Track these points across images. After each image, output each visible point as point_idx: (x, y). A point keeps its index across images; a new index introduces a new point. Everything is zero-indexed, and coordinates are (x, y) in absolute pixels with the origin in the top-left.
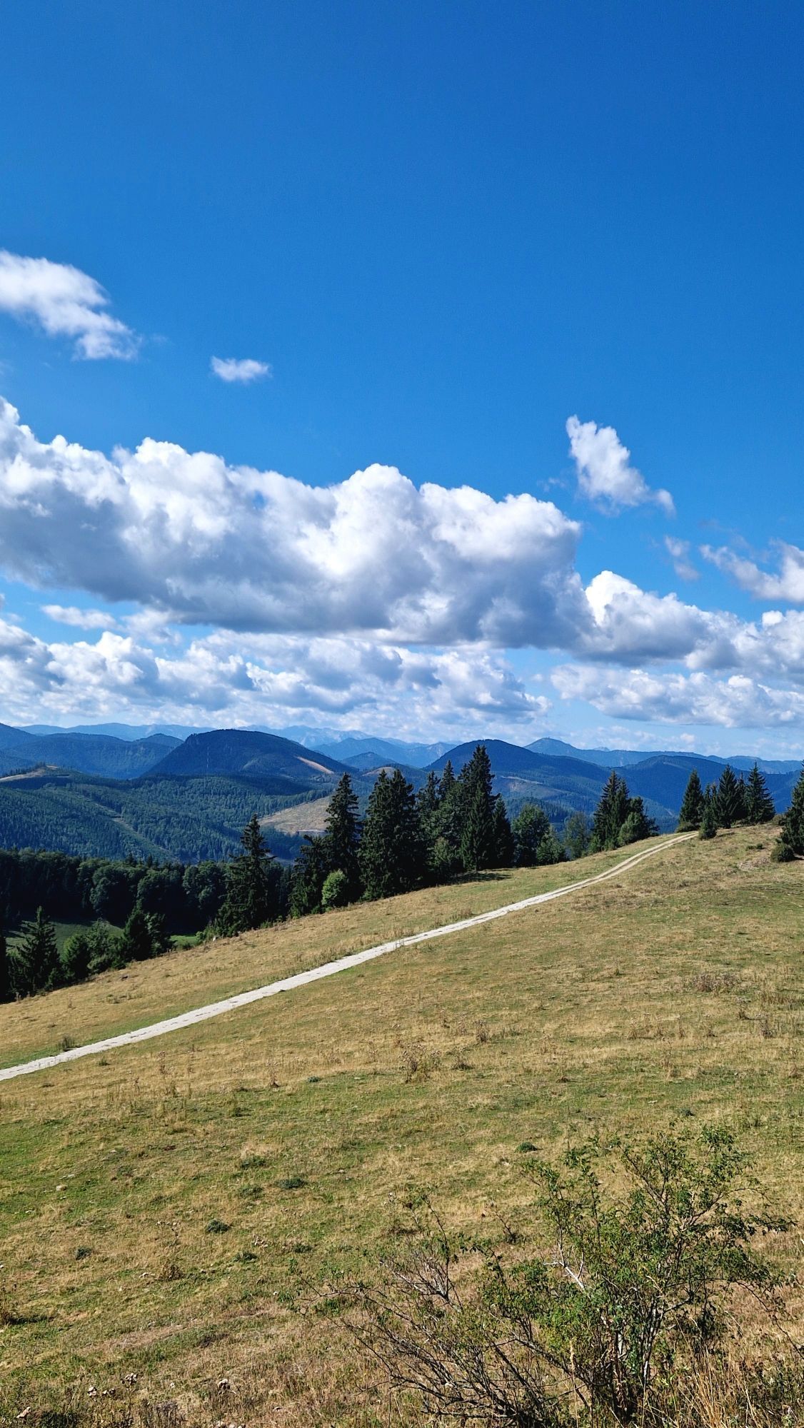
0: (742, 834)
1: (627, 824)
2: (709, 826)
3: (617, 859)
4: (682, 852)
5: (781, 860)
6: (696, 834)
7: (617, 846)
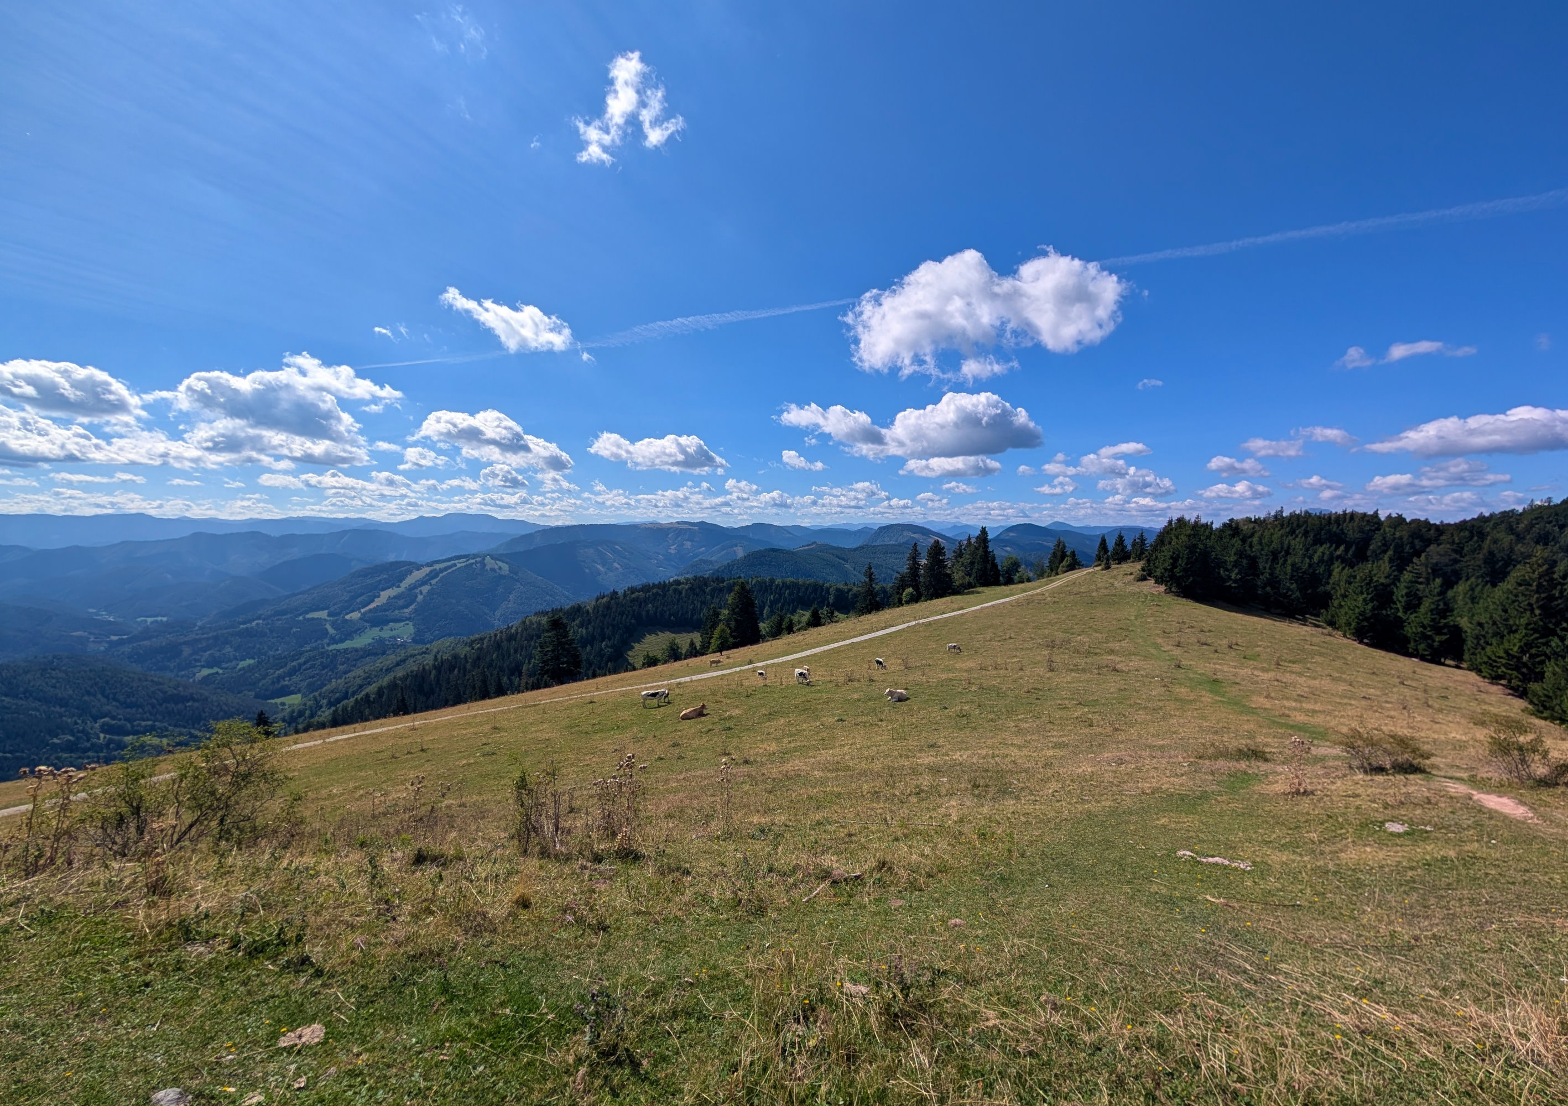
0: (1126, 567)
1: (1064, 563)
2: (1107, 564)
3: (1053, 581)
4: (1088, 577)
5: (1139, 580)
6: (1099, 568)
7: (1057, 574)
